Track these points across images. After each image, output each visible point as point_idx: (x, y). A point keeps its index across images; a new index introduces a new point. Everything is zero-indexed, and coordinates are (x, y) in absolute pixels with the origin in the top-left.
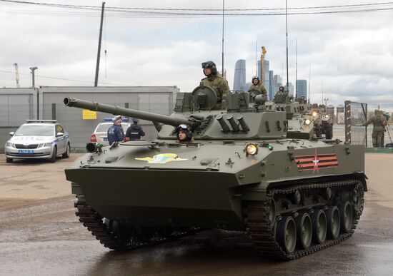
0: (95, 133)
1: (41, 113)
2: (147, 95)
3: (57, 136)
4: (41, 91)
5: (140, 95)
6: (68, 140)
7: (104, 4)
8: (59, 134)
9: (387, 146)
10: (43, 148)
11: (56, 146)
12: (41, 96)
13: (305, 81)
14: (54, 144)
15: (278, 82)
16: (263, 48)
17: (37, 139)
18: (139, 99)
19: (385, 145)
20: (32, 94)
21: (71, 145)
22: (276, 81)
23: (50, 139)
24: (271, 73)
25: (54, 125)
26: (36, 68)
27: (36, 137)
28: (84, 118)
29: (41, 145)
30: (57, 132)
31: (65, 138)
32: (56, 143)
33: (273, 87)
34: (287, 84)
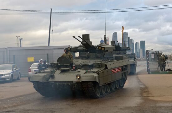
0: (31, 68)
1: (8, 59)
2: (57, 50)
3: (13, 70)
4: (8, 49)
5: (54, 50)
6: (19, 71)
7: (51, 9)
8: (14, 69)
9: (167, 70)
10: (6, 76)
11: (12, 74)
12: (8, 52)
13: (144, 41)
14: (11, 74)
15: (132, 42)
16: (122, 27)
17: (3, 72)
18: (53, 52)
19: (166, 70)
20: (4, 51)
21: (21, 74)
22: (131, 41)
23: (10, 71)
24: (129, 38)
25: (12, 65)
26: (22, 39)
27: (3, 71)
28: (28, 61)
29: (5, 75)
30: (13, 68)
31: (17, 71)
32: (13, 73)
33: (130, 44)
34: (136, 43)
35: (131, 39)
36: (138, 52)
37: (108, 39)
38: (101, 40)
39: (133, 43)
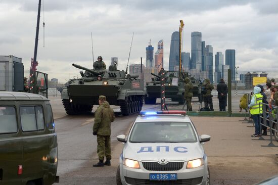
33: (205, 55)
34: (218, 53)
35: (208, 46)
36: (221, 71)
37: (162, 43)
38: (148, 46)
39: (211, 54)
